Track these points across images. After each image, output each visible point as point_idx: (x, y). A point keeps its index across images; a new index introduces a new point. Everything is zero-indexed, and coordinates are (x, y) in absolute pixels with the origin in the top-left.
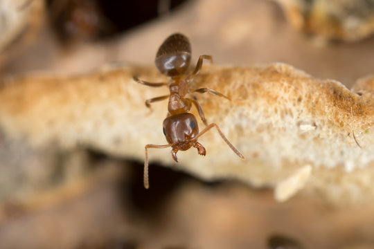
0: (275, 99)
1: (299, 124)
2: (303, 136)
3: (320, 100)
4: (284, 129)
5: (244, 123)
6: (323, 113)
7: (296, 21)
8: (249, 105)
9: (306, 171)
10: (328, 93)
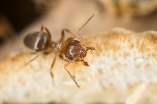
0: (119, 48)
1: (135, 59)
2: (138, 67)
3: (145, 43)
4: (126, 65)
5: (102, 66)
6: (148, 50)
7: (111, 9)
8: (104, 55)
9: (143, 87)
10: (148, 38)
